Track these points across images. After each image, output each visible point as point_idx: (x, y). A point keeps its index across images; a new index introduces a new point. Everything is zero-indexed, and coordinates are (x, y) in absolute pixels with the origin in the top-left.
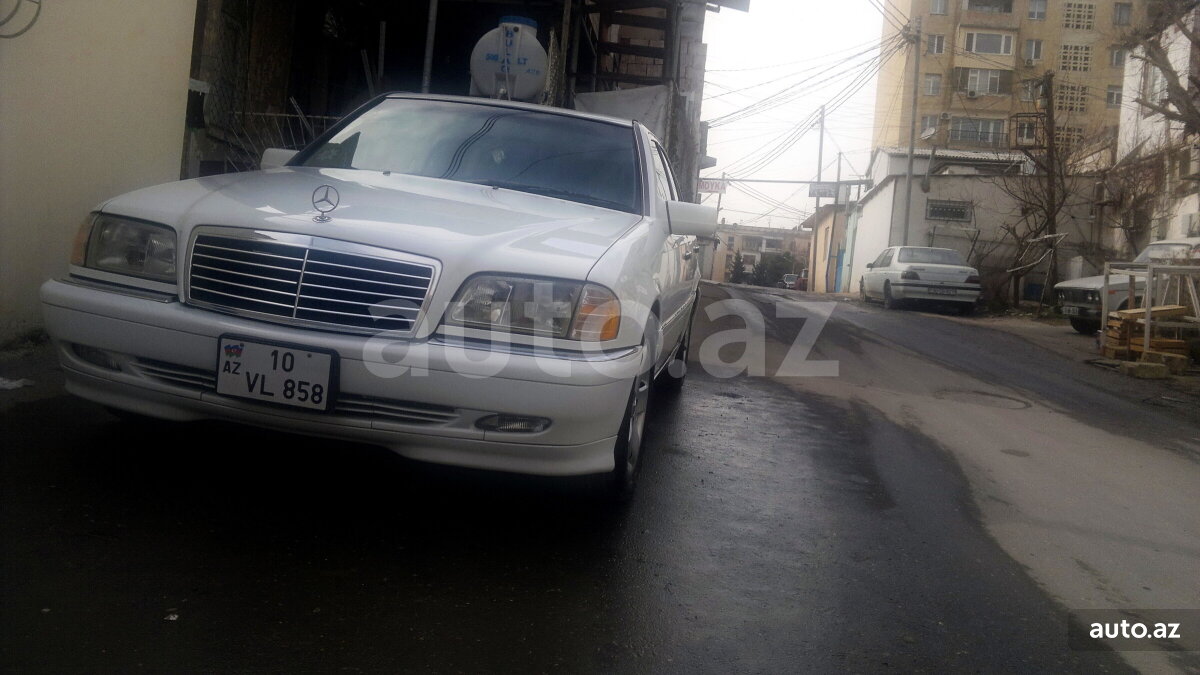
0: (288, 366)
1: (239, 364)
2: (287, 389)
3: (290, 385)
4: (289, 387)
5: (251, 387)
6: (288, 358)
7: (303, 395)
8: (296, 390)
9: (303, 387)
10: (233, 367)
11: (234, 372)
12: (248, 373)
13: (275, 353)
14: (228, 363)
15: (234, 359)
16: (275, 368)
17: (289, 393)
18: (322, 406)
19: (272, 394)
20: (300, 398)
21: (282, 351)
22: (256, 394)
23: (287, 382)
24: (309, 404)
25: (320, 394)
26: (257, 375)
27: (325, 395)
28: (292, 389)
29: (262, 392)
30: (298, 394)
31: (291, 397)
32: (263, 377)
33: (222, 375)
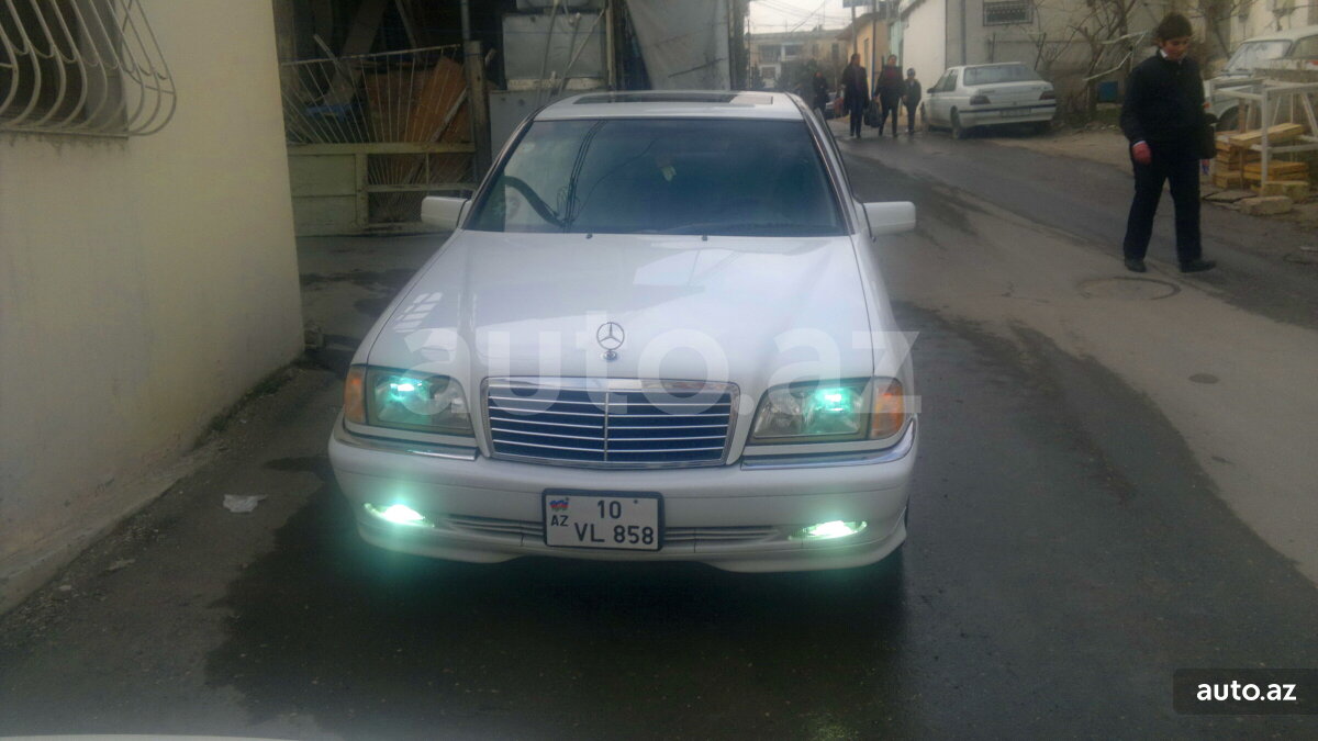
0: (615, 513)
1: (566, 517)
2: (617, 534)
3: (619, 530)
4: (619, 533)
5: (581, 537)
6: (615, 506)
7: (634, 538)
8: (626, 533)
9: (633, 531)
10: (560, 520)
11: (562, 524)
12: (576, 525)
13: (601, 503)
14: (555, 517)
15: (560, 513)
16: (603, 515)
17: (619, 538)
18: (655, 545)
19: (602, 541)
20: (631, 542)
21: (608, 500)
22: (587, 541)
23: (616, 528)
24: (640, 545)
25: (650, 535)
26: (586, 525)
27: (655, 536)
28: (622, 534)
29: (593, 539)
30: (628, 538)
31: (622, 541)
32: (592, 526)
33: (549, 527)
